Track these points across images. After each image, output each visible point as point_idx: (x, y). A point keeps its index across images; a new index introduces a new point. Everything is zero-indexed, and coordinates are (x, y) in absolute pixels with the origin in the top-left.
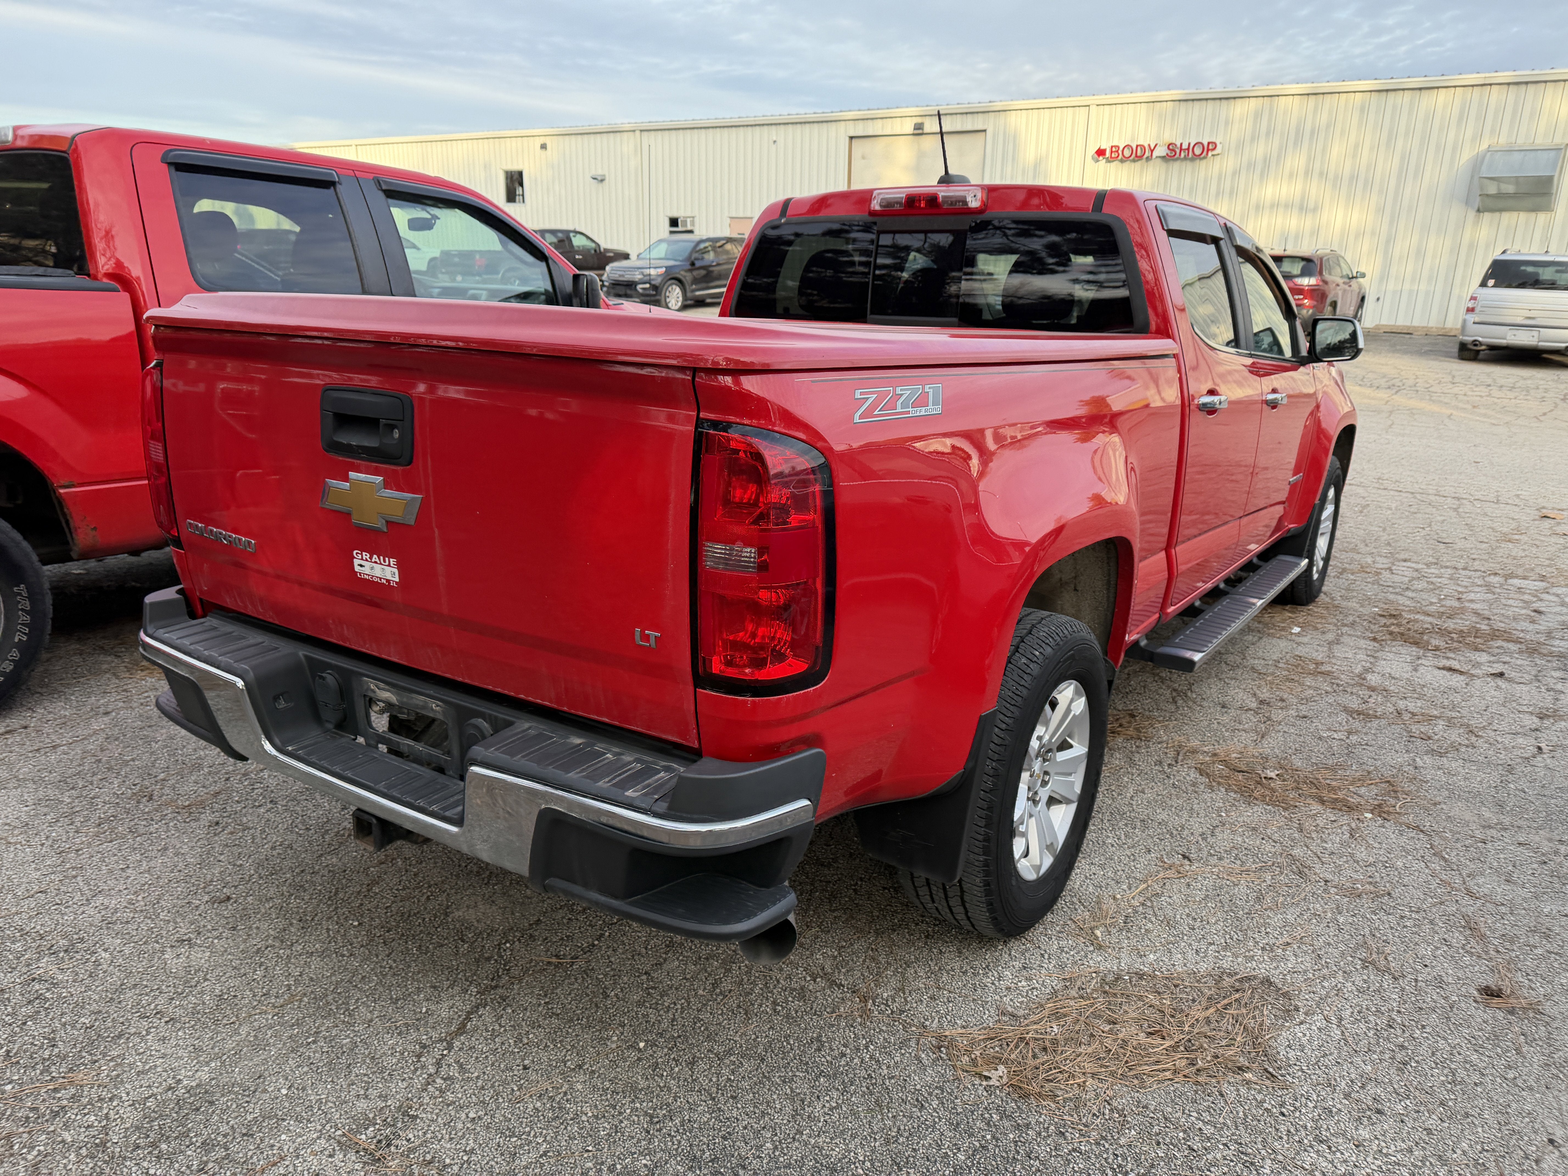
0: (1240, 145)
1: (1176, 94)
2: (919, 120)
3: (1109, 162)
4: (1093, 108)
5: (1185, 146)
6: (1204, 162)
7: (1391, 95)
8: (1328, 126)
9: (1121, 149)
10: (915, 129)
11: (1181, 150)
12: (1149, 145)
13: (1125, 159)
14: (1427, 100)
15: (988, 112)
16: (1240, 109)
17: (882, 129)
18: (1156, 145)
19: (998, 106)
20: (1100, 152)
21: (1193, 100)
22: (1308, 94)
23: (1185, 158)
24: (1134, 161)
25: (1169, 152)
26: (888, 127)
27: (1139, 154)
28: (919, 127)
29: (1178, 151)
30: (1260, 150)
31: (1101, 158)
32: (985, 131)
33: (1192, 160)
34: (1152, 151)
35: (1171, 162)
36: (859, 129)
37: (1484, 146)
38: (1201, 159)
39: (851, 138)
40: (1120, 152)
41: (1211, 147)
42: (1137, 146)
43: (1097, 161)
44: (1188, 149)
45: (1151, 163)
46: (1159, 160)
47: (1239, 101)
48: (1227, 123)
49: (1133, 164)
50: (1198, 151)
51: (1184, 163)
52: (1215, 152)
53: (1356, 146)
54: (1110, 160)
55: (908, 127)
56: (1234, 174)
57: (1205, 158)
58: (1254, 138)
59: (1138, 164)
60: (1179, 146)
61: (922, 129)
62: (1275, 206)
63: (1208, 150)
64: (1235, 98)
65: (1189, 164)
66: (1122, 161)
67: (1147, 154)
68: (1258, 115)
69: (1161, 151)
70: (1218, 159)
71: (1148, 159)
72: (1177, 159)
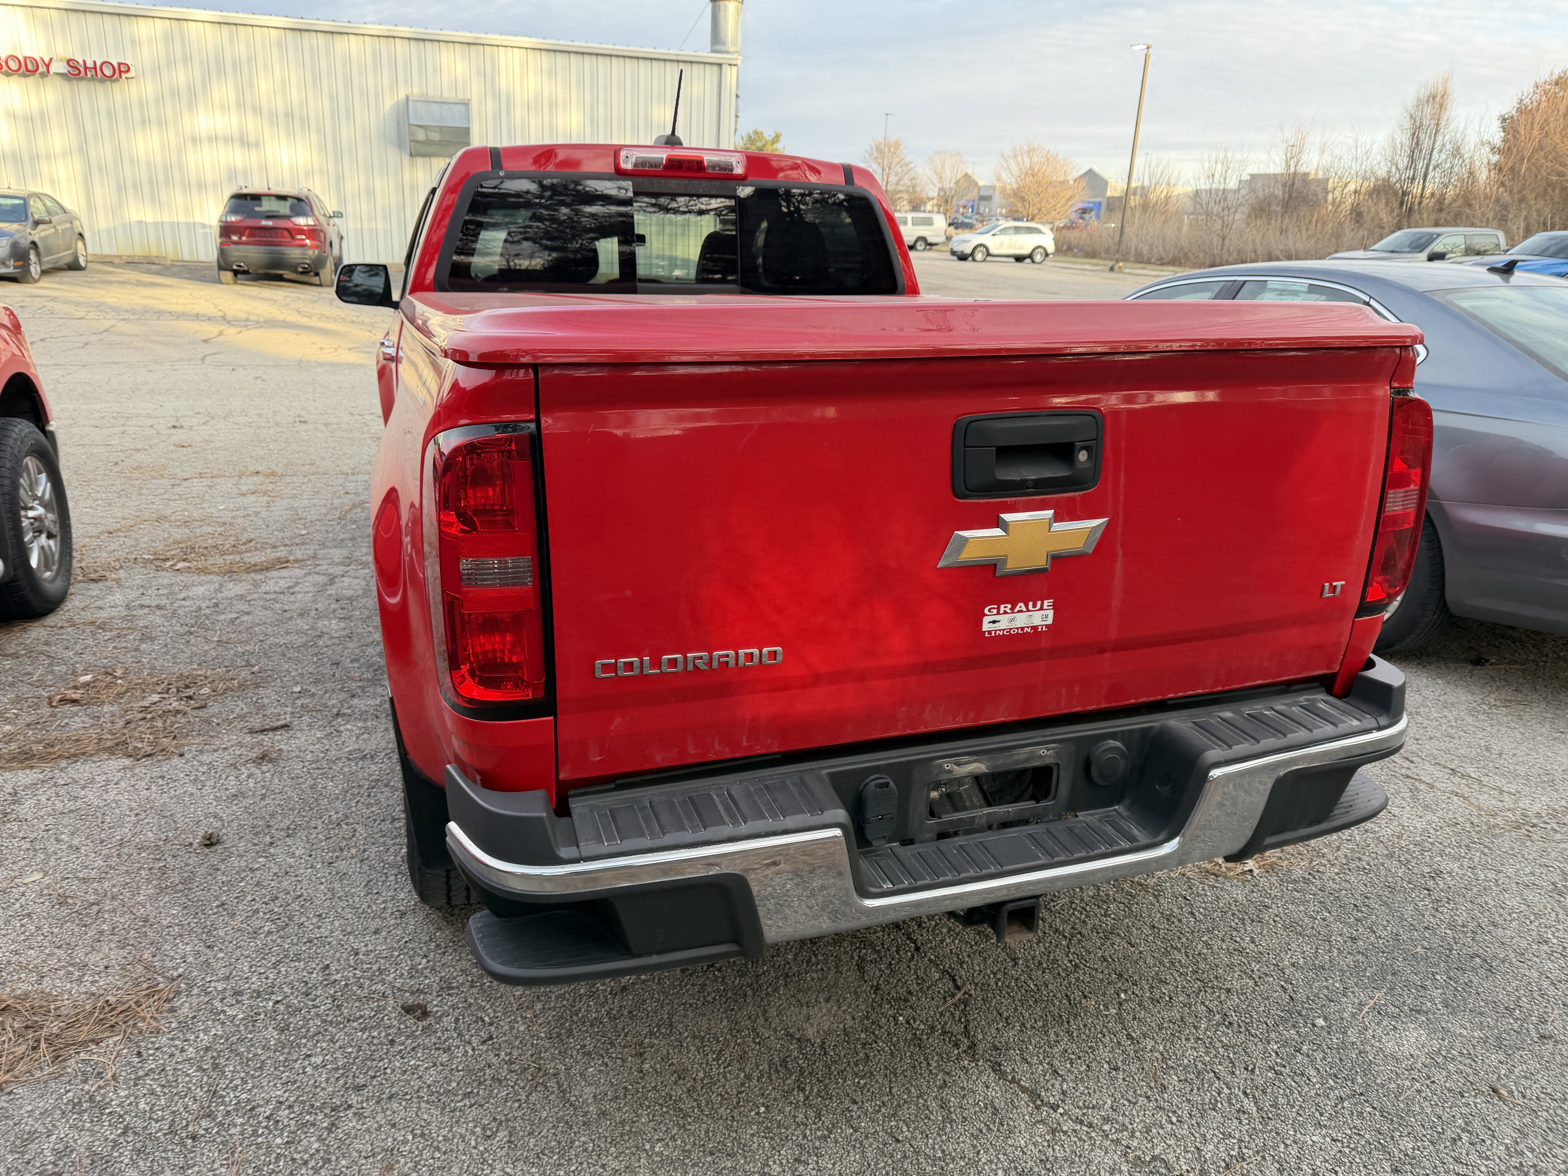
0: (156, 70)
6: (116, 86)
7: (305, 35)
8: (249, 60)
9: (4, 59)
11: (86, 68)
12: (42, 59)
13: (10, 73)
14: (340, 43)
16: (143, 28)
18: (51, 60)
21: (84, 12)
22: (219, 23)
23: (92, 79)
24: (24, 76)
25: (70, 69)
27: (30, 67)
29: (82, 70)
30: (181, 77)
33: (101, 81)
34: (48, 66)
35: (75, 83)
37: (402, 95)
38: (112, 81)
41: (123, 69)
42: (25, 58)
44: (95, 68)
45: (48, 80)
46: (58, 78)
47: (142, 21)
48: (133, 42)
49: (23, 79)
50: (108, 72)
51: (92, 84)
52: (128, 75)
53: (283, 83)
56: (157, 101)
57: (117, 80)
58: (170, 63)
59: (31, 81)
60: (81, 62)
62: (213, 139)
63: (120, 72)
64: (136, 16)
65: (99, 87)
66: (7, 75)
67: (42, 68)
68: (168, 38)
69: (58, 67)
70: (133, 83)
71: (44, 75)
72: (82, 79)
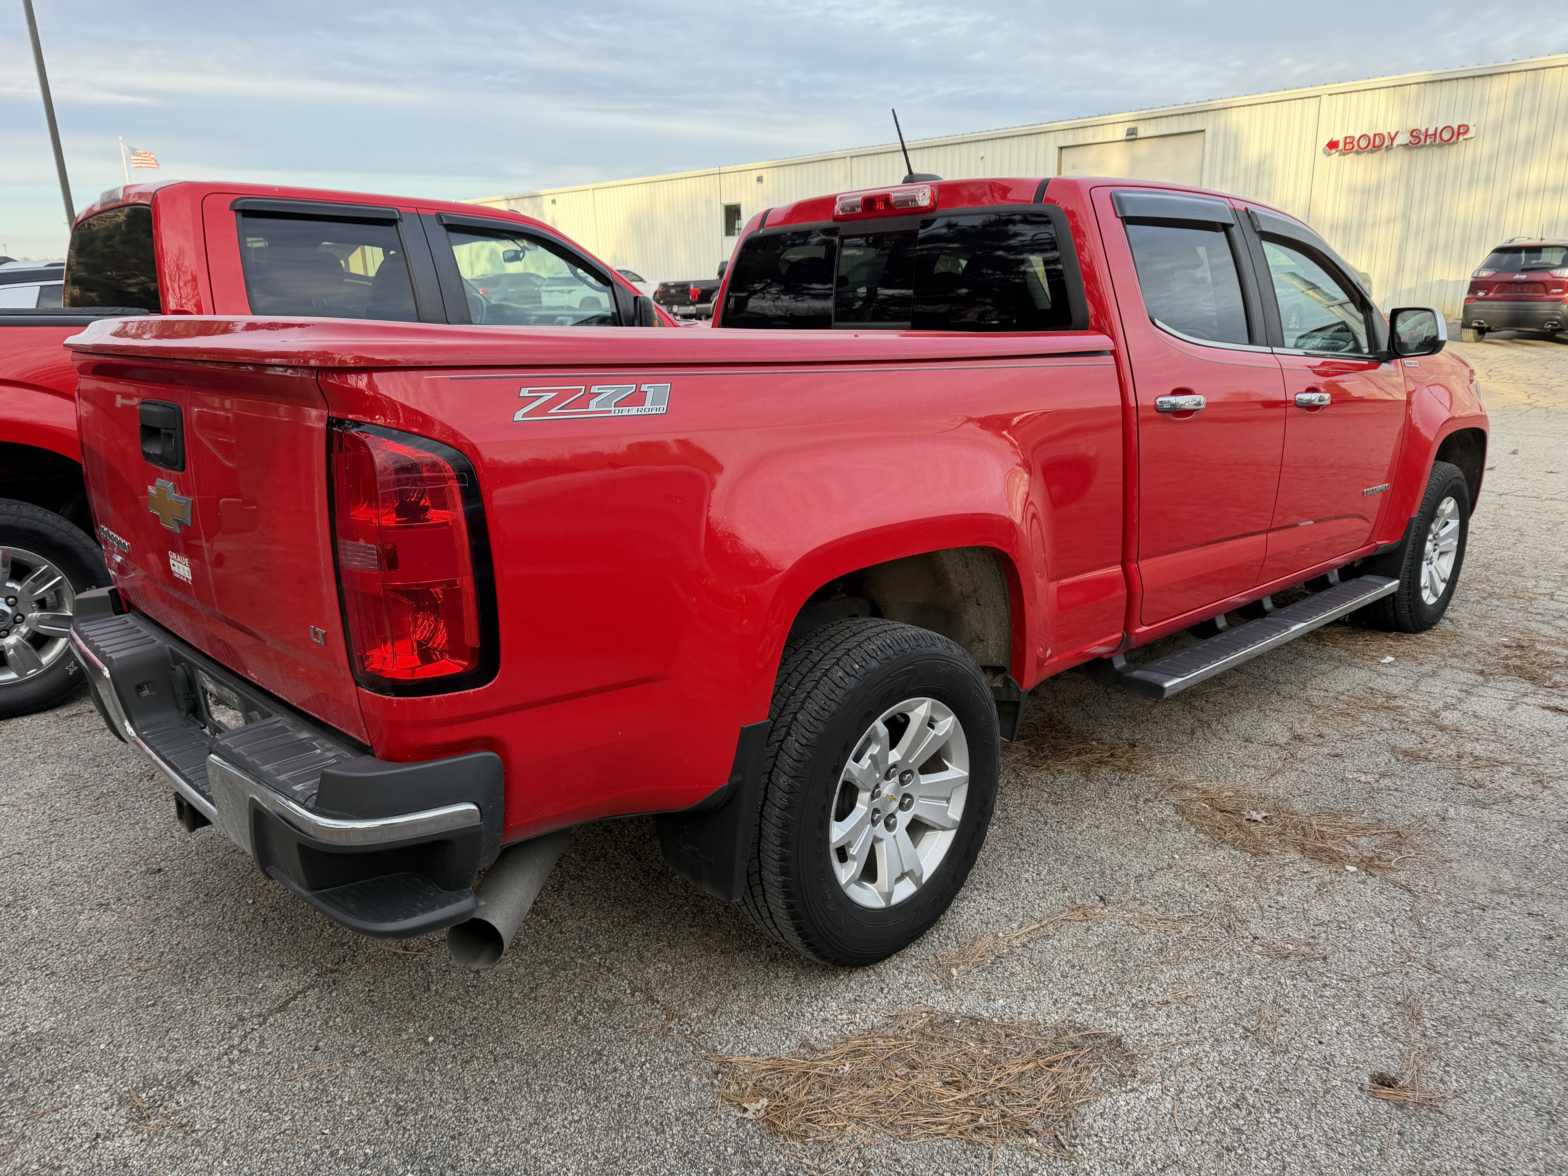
0: (1498, 127)
1: (1422, 75)
2: (1132, 125)
3: (1343, 154)
4: (1325, 98)
5: (1431, 132)
6: (1454, 149)
9: (1356, 139)
10: (1127, 135)
11: (1426, 136)
12: (1389, 133)
13: (1360, 151)
15: (1207, 111)
16: (1498, 87)
17: (1094, 136)
18: (1397, 133)
19: (1218, 104)
20: (1332, 145)
21: (1441, 81)
23: (1432, 145)
24: (1371, 152)
25: (1412, 139)
26: (1100, 135)
27: (1377, 143)
28: (1132, 132)
29: (1423, 138)
30: (1522, 131)
31: (1333, 151)
32: (1203, 131)
33: (1440, 146)
34: (1392, 140)
35: (1415, 151)
36: (1069, 139)
38: (1449, 144)
39: (1061, 148)
40: (1355, 143)
41: (1462, 131)
42: (1375, 135)
43: (1330, 155)
44: (1435, 134)
45: (1392, 153)
46: (1401, 148)
47: (1496, 79)
48: (1482, 103)
49: (1370, 155)
50: (1446, 136)
51: (1431, 150)
52: (1466, 136)
54: (1345, 152)
55: (1121, 133)
56: (1490, 158)
57: (1454, 143)
58: (1515, 118)
59: (1377, 155)
60: (1423, 131)
61: (1136, 134)
62: (1540, 191)
63: (1459, 134)
64: (1491, 75)
65: (1436, 151)
66: (1358, 153)
67: (1387, 143)
68: (1519, 92)
69: (1403, 139)
70: (1471, 143)
71: (1388, 148)
72: (1422, 146)
